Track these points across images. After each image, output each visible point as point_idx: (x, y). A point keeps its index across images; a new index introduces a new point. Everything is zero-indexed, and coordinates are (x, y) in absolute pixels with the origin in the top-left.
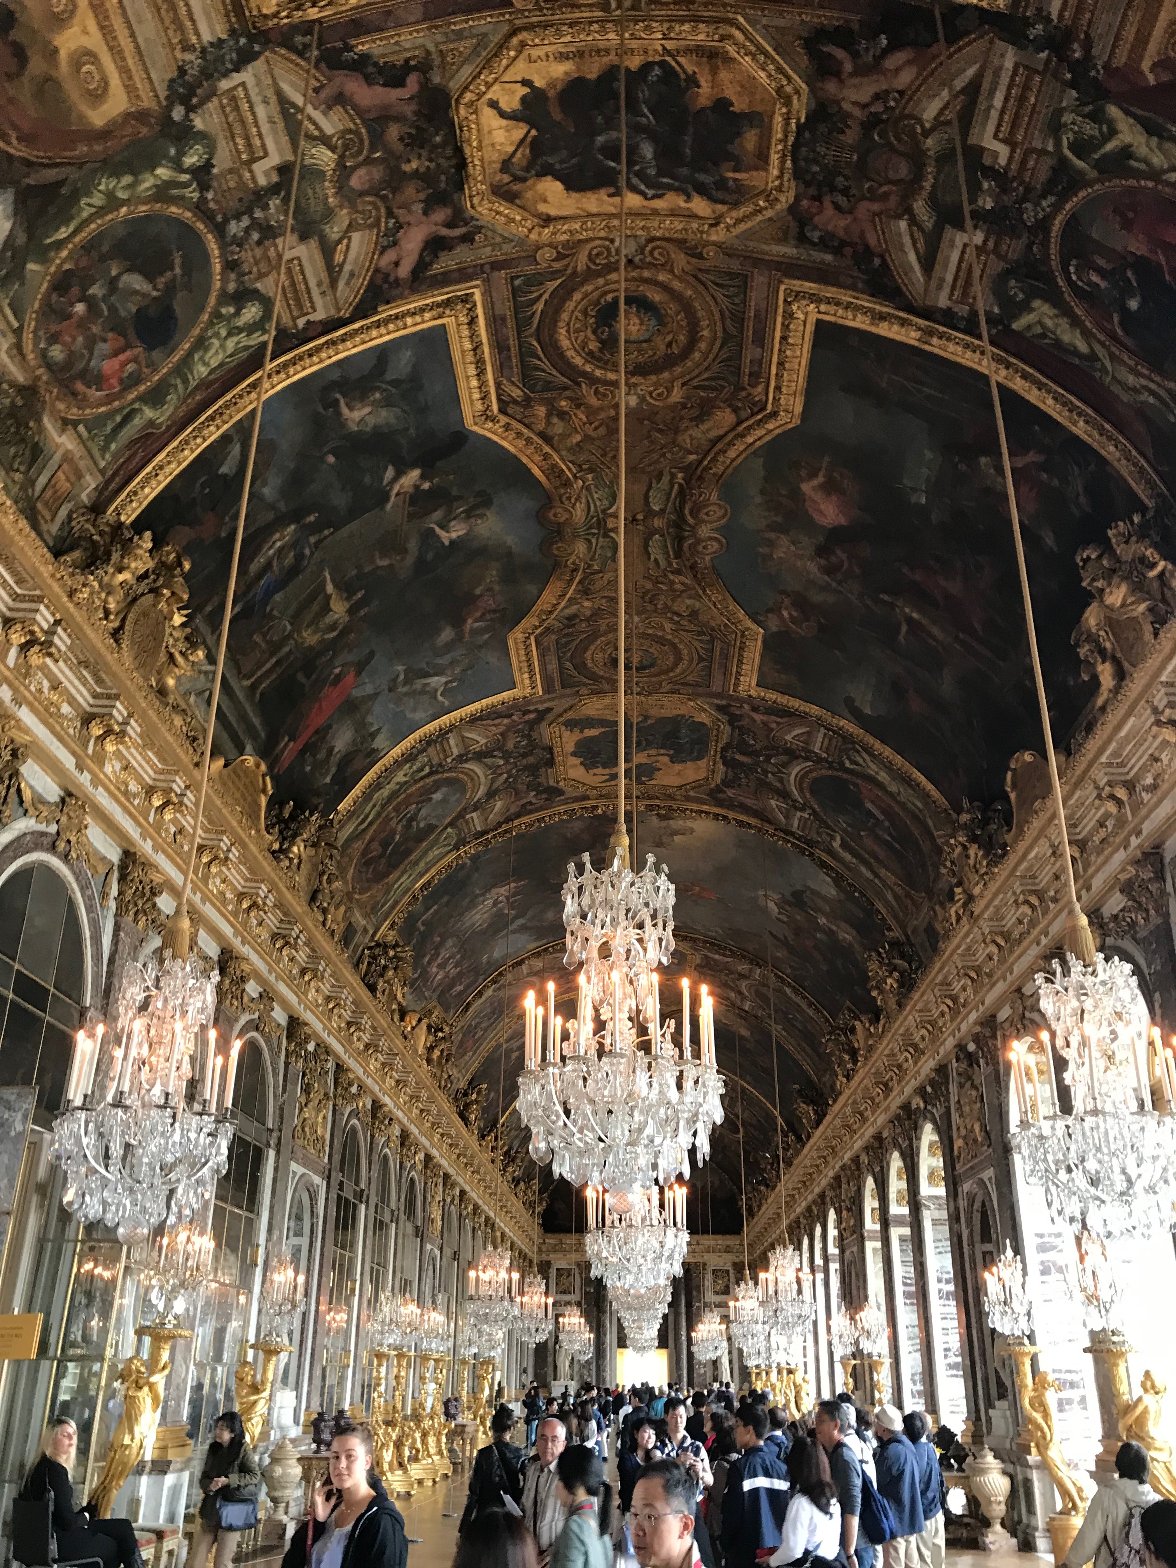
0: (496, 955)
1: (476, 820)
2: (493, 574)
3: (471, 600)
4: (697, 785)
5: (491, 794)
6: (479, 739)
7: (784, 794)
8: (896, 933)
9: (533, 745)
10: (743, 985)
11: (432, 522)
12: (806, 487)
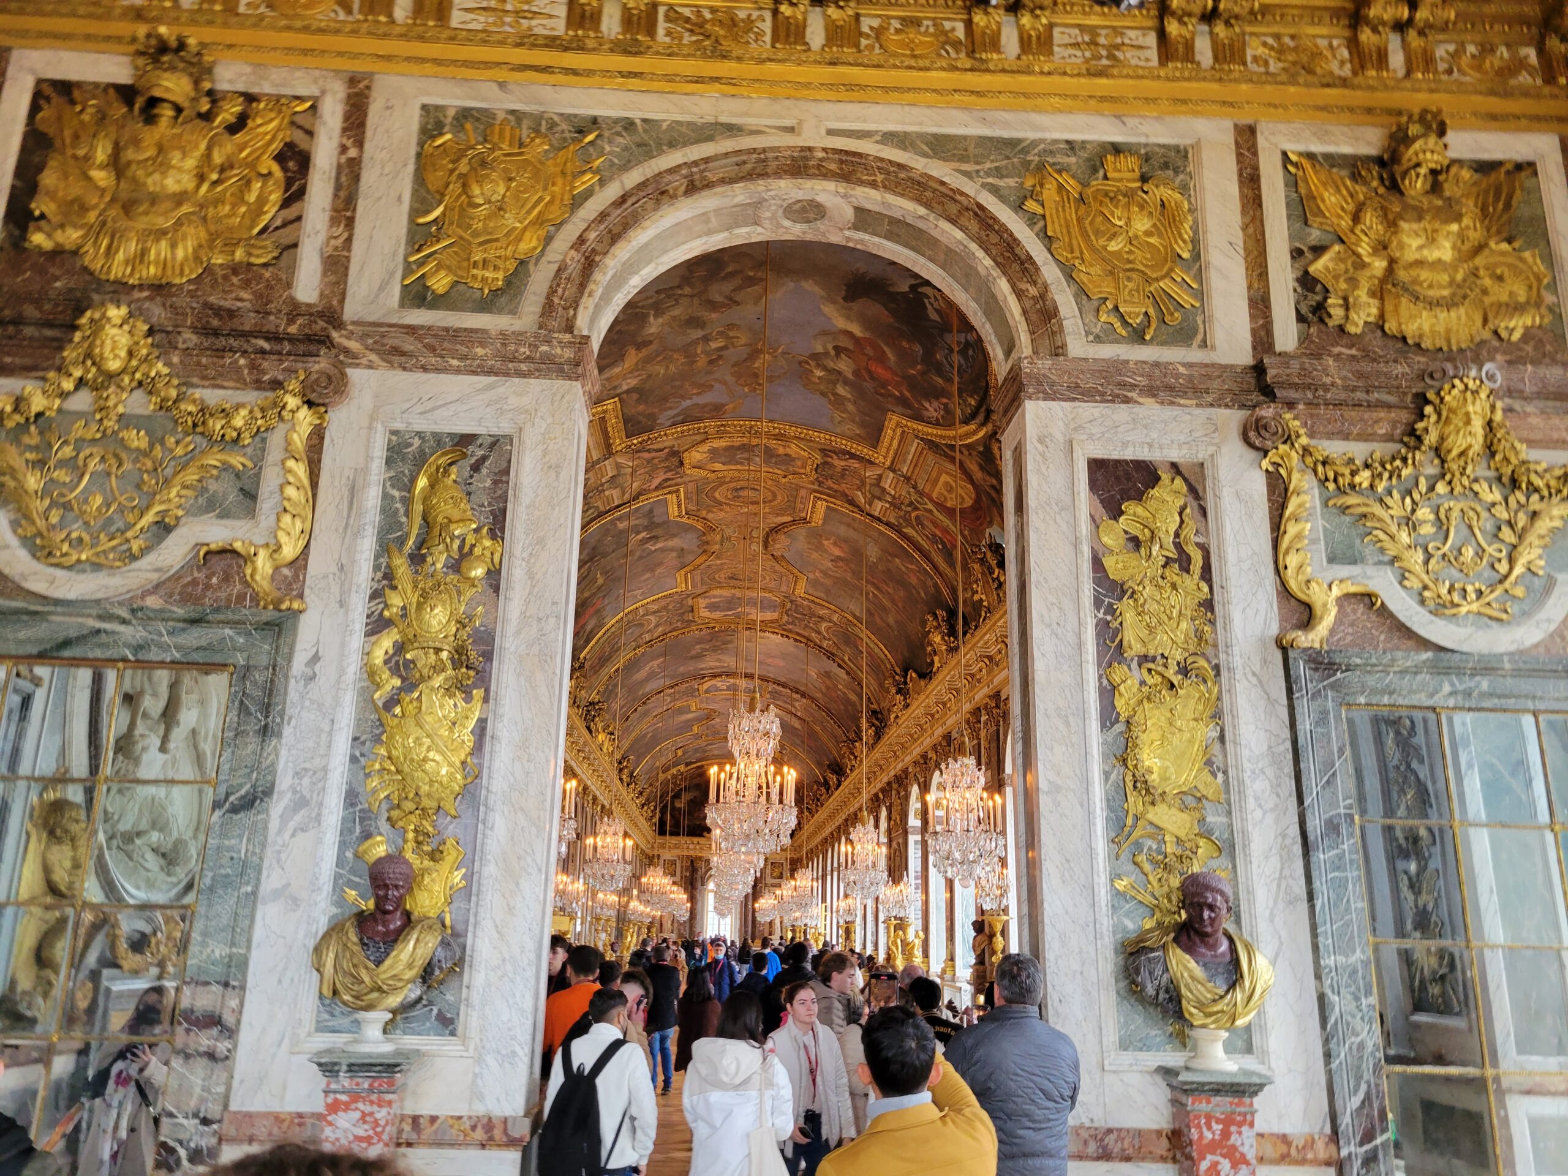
0: (647, 690)
1: (647, 637)
2: (674, 554)
3: (660, 564)
4: (772, 621)
5: (656, 626)
6: (655, 607)
7: (819, 633)
8: (875, 706)
9: (682, 606)
10: (797, 704)
11: (648, 546)
12: (825, 542)
